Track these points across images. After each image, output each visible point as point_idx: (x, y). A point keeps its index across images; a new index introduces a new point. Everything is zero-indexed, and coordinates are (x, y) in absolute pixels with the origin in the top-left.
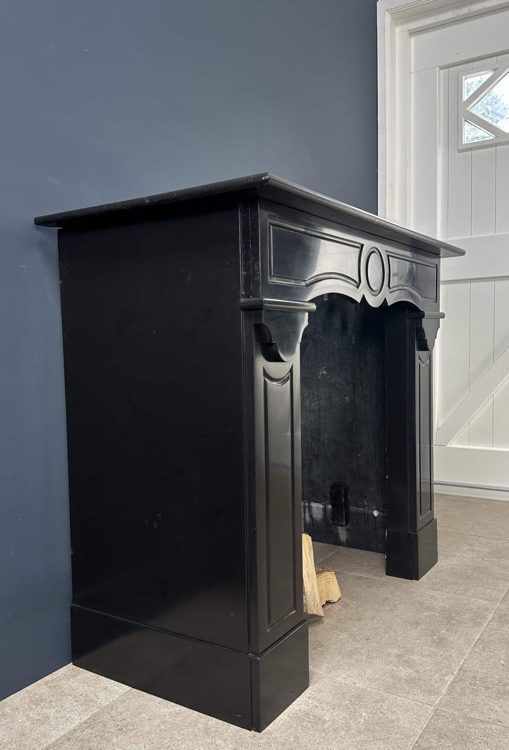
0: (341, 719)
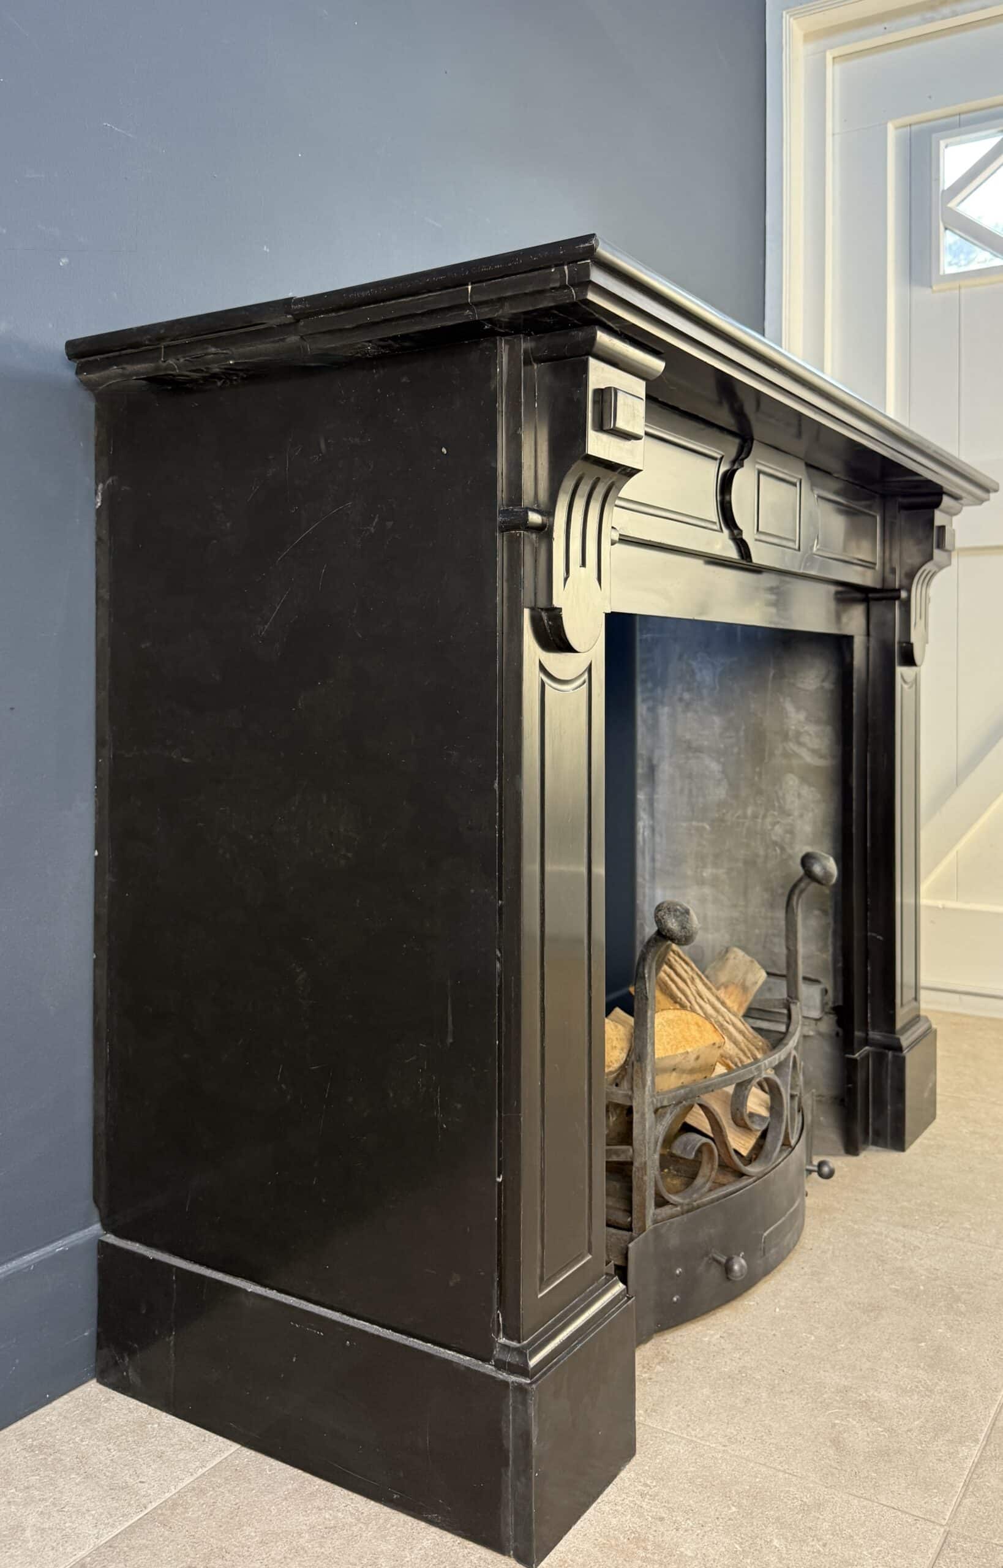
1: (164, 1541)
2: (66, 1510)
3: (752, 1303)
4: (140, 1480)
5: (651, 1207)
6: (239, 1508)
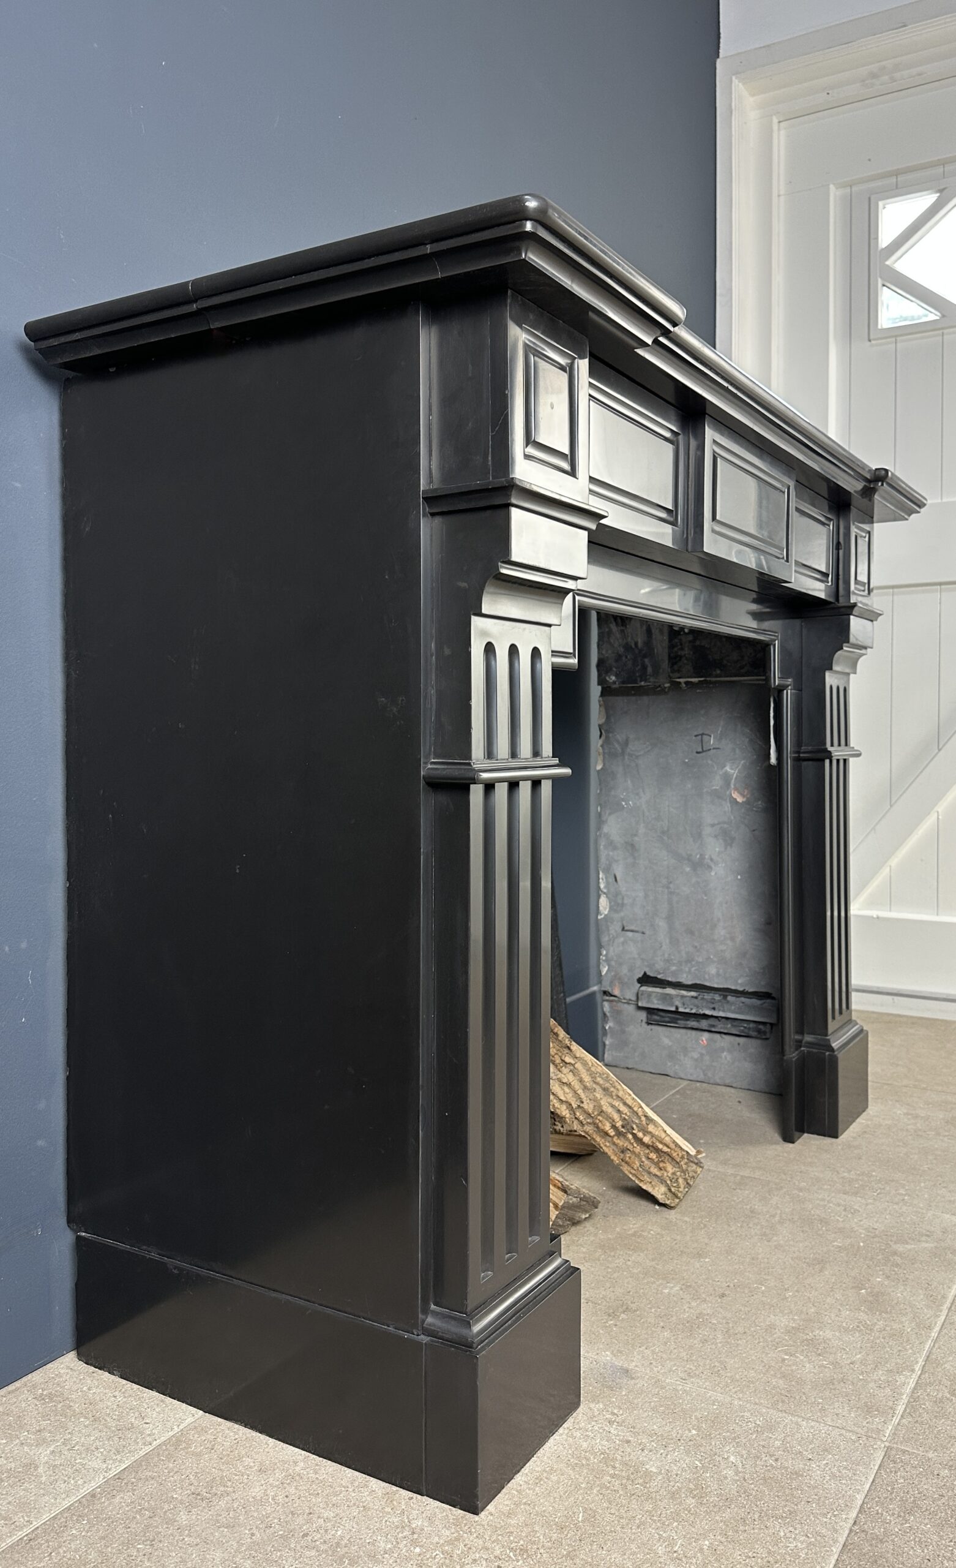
0: (683, 1470)
1: (169, 1472)
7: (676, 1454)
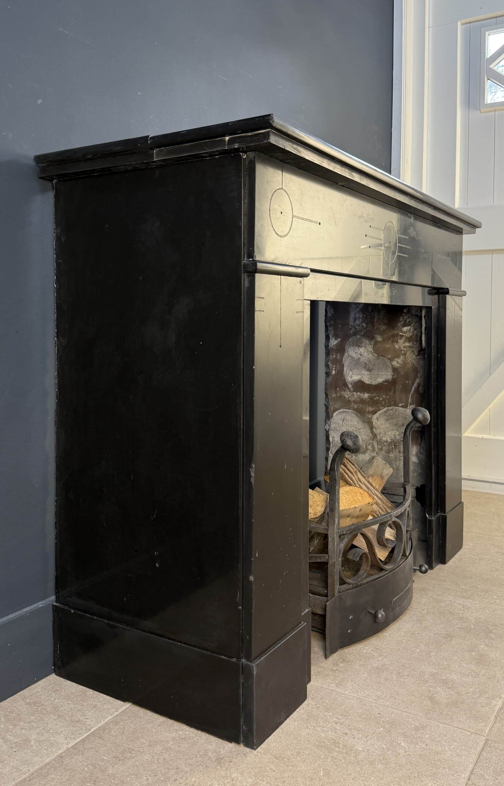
0: (376, 749)
1: (101, 745)
2: (50, 731)
3: (387, 634)
4: (86, 718)
5: (337, 584)
6: (136, 730)
7: (372, 741)
